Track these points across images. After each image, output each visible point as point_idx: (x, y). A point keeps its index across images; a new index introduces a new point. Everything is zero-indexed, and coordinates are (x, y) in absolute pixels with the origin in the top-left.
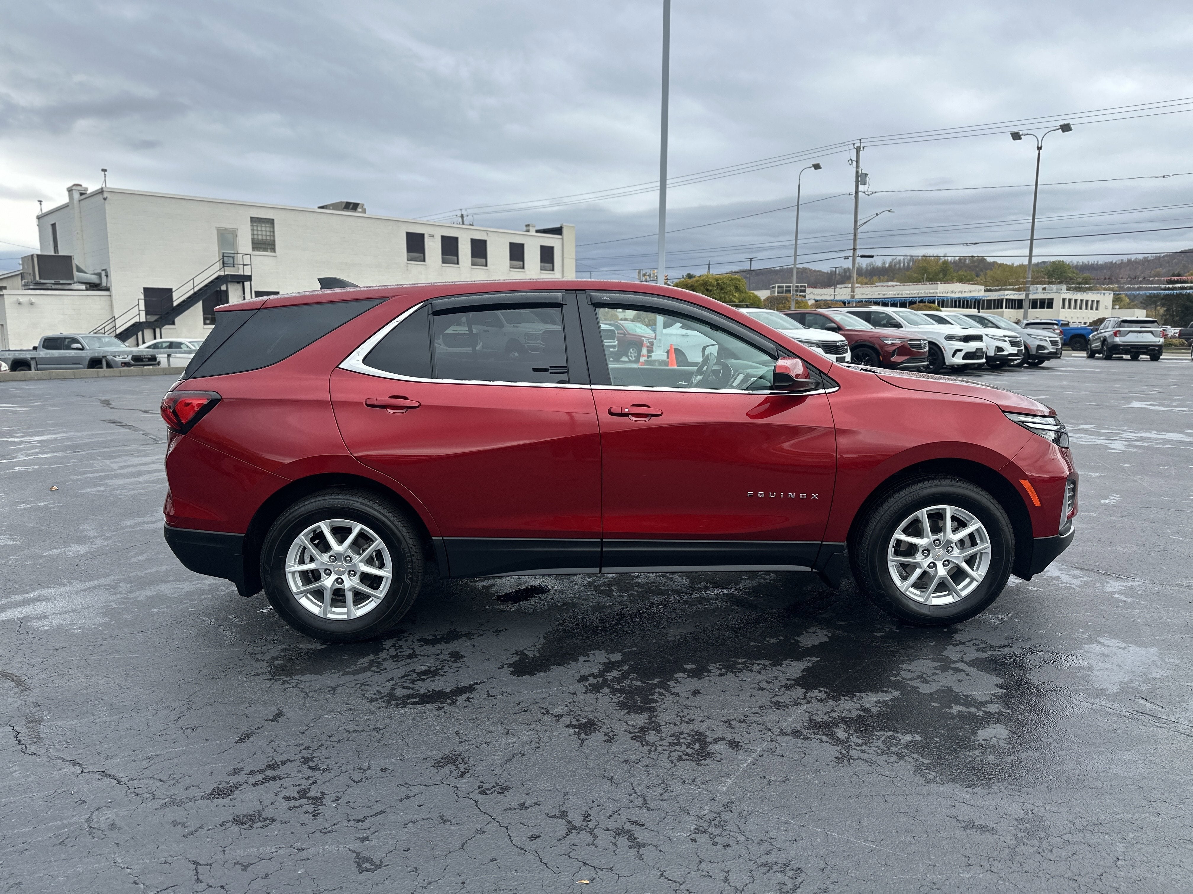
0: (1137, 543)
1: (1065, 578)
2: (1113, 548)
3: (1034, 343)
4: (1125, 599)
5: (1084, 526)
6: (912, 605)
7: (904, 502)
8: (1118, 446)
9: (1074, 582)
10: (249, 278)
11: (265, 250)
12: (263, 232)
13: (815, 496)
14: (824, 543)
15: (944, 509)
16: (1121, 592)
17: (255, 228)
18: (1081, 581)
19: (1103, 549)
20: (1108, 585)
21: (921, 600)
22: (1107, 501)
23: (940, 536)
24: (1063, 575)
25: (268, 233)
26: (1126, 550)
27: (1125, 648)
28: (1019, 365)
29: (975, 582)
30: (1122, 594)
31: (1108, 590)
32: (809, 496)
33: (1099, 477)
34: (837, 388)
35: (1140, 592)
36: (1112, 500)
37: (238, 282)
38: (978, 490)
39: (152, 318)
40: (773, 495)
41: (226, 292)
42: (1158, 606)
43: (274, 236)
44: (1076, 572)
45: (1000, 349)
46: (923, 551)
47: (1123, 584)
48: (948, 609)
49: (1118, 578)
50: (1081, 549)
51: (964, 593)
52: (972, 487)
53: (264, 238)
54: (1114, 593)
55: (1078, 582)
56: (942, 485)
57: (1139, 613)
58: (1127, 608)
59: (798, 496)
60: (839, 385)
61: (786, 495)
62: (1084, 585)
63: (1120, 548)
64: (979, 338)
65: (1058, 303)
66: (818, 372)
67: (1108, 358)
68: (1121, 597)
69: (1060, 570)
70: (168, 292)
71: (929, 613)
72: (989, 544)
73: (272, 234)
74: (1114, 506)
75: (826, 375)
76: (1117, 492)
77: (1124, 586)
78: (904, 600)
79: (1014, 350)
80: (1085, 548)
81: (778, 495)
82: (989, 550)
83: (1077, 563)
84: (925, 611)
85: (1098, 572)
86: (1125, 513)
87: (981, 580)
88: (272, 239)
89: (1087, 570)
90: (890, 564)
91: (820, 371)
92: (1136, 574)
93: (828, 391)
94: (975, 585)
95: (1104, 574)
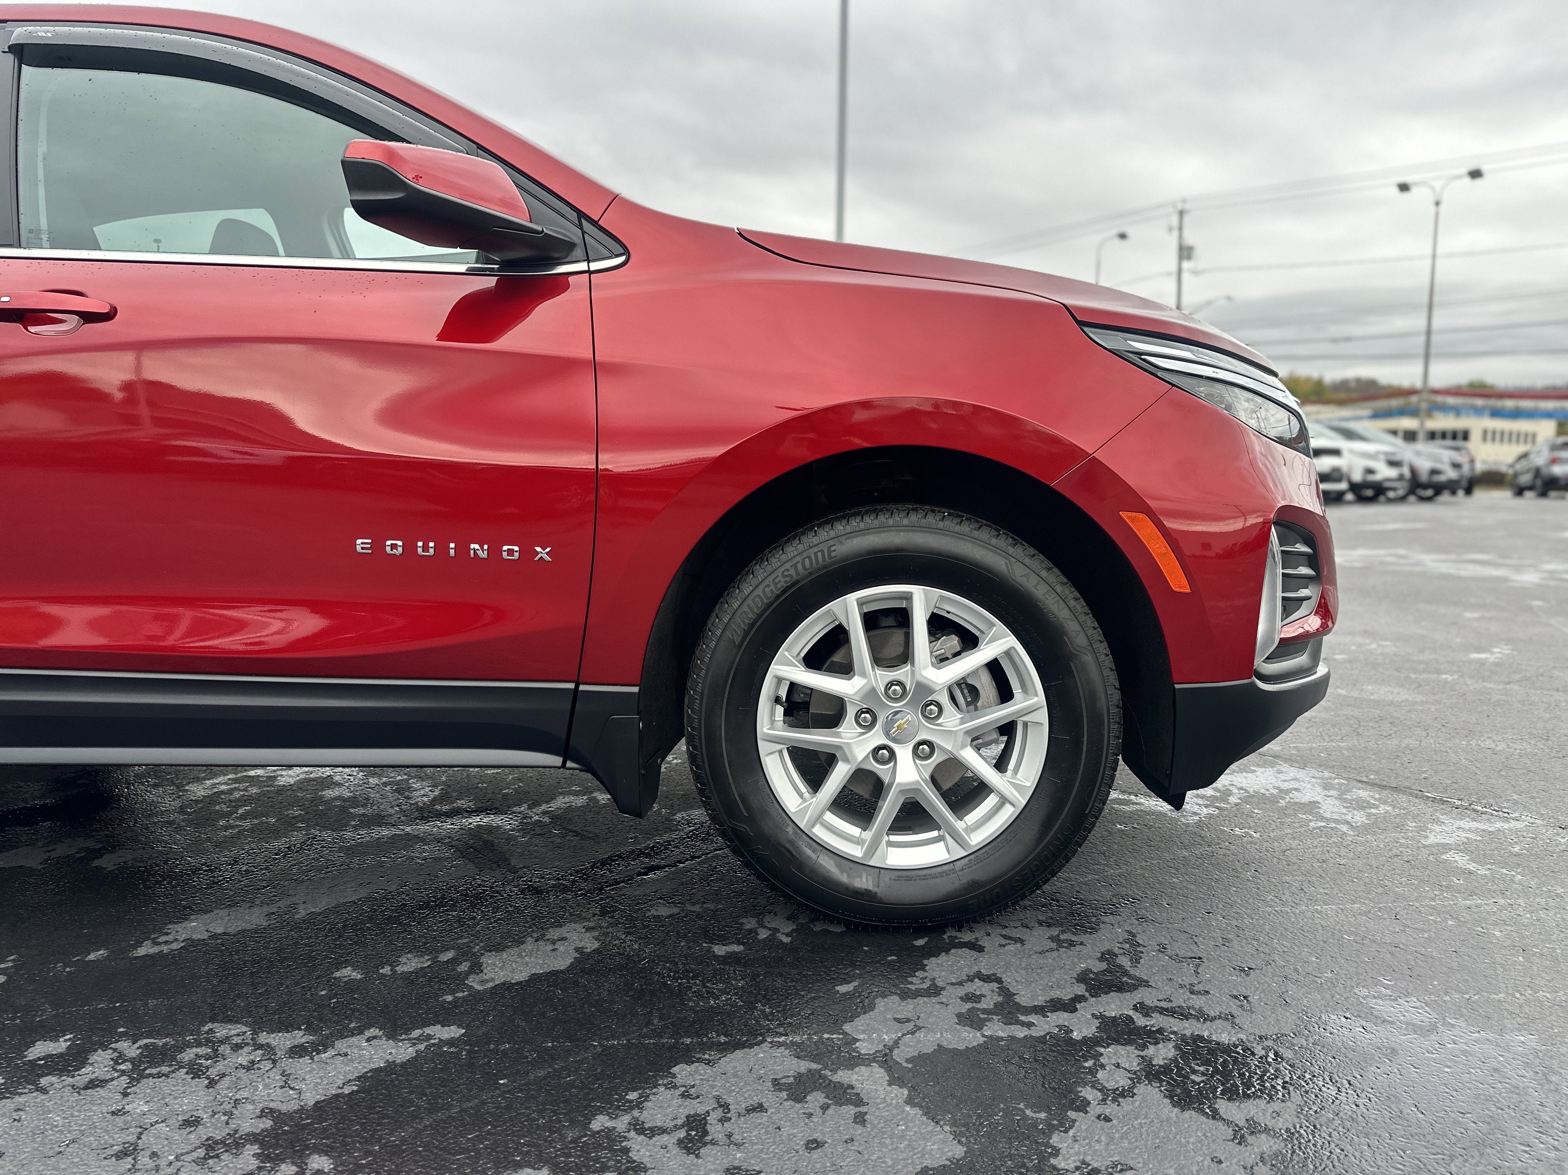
0: (1530, 734)
1: (1330, 807)
2: (1473, 742)
3: (1424, 465)
4: (1472, 867)
5: (1419, 698)
6: (827, 864)
7: (792, 572)
8: (1530, 578)
9: (1349, 818)
13: (542, 553)
14: (582, 688)
15: (908, 597)
16: (1464, 847)
18: (1369, 815)
19: (1449, 744)
20: (1436, 828)
21: (856, 852)
22: (1483, 656)
23: (902, 673)
24: (1329, 801)
26: (1501, 746)
27: (1433, 1028)
28: (1402, 499)
29: (1008, 806)
30: (1466, 851)
31: (1432, 839)
32: (527, 553)
33: (1477, 619)
34: (622, 259)
35: (1517, 849)
36: (1498, 653)
38: (1003, 542)
40: (425, 548)
42: (1560, 890)
44: (1363, 794)
45: (1370, 471)
46: (857, 717)
47: (1475, 825)
48: (931, 882)
49: (1467, 810)
50: (1395, 742)
51: (977, 839)
52: (985, 534)
54: (1447, 848)
55: (1359, 818)
56: (898, 527)
57: (1503, 908)
58: (1472, 893)
59: (495, 551)
60: (627, 252)
61: (463, 549)
62: (1375, 825)
63: (1488, 743)
64: (1336, 452)
65: (1476, 436)
66: (573, 216)
67: (1543, 494)
68: (1461, 860)
69: (1326, 787)
71: (876, 890)
72: (1040, 698)
74: (1497, 664)
75: (595, 223)
76: (1508, 641)
77: (1477, 831)
78: (809, 852)
79: (1392, 473)
80: (1406, 741)
81: (442, 548)
82: (1042, 716)
83: (1376, 773)
84: (863, 882)
85: (1420, 795)
86: (1517, 677)
87: (1024, 802)
89: (1395, 789)
90: (763, 747)
91: (581, 214)
92: (1516, 803)
93: (594, 266)
94: (1007, 814)
95: (1434, 800)
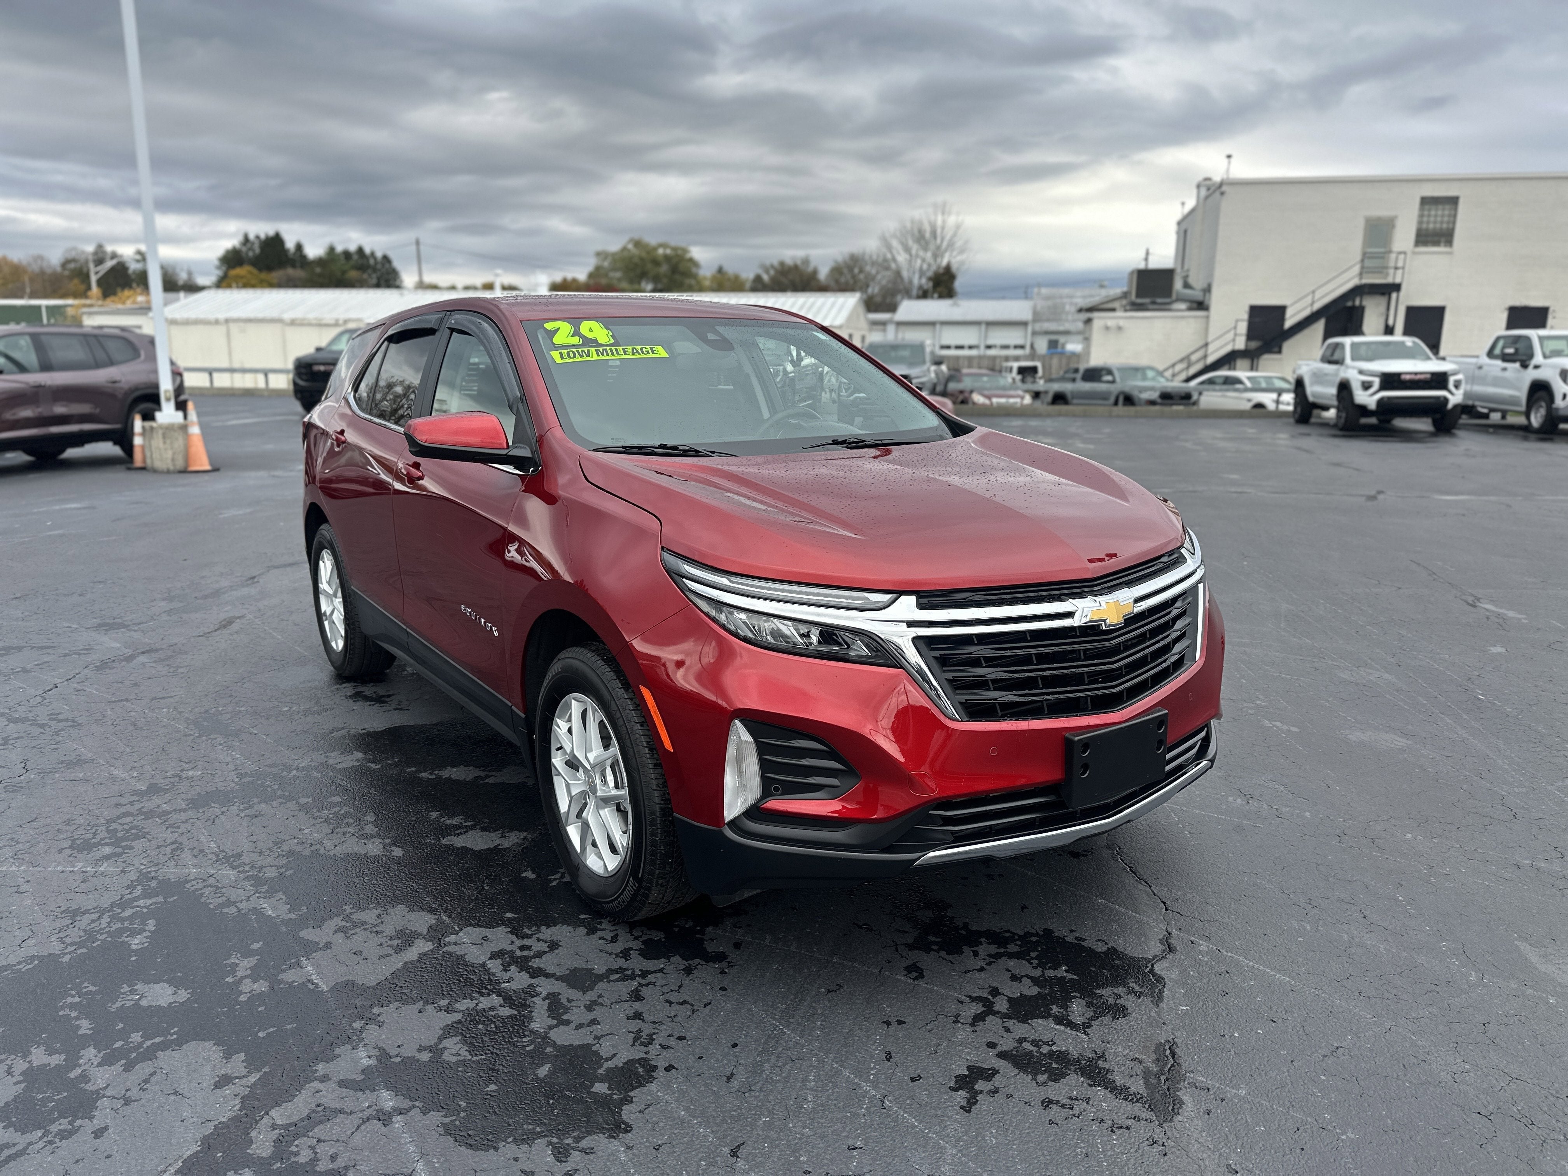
10: (1397, 287)
11: (1436, 243)
12: (1437, 218)
17: (1426, 213)
25: (1446, 219)
34: (541, 468)
37: (1383, 294)
39: (1254, 345)
41: (1362, 309)
43: (1454, 223)
53: (1438, 226)
70: (1280, 311)
73: (1452, 219)
88: (1451, 226)
